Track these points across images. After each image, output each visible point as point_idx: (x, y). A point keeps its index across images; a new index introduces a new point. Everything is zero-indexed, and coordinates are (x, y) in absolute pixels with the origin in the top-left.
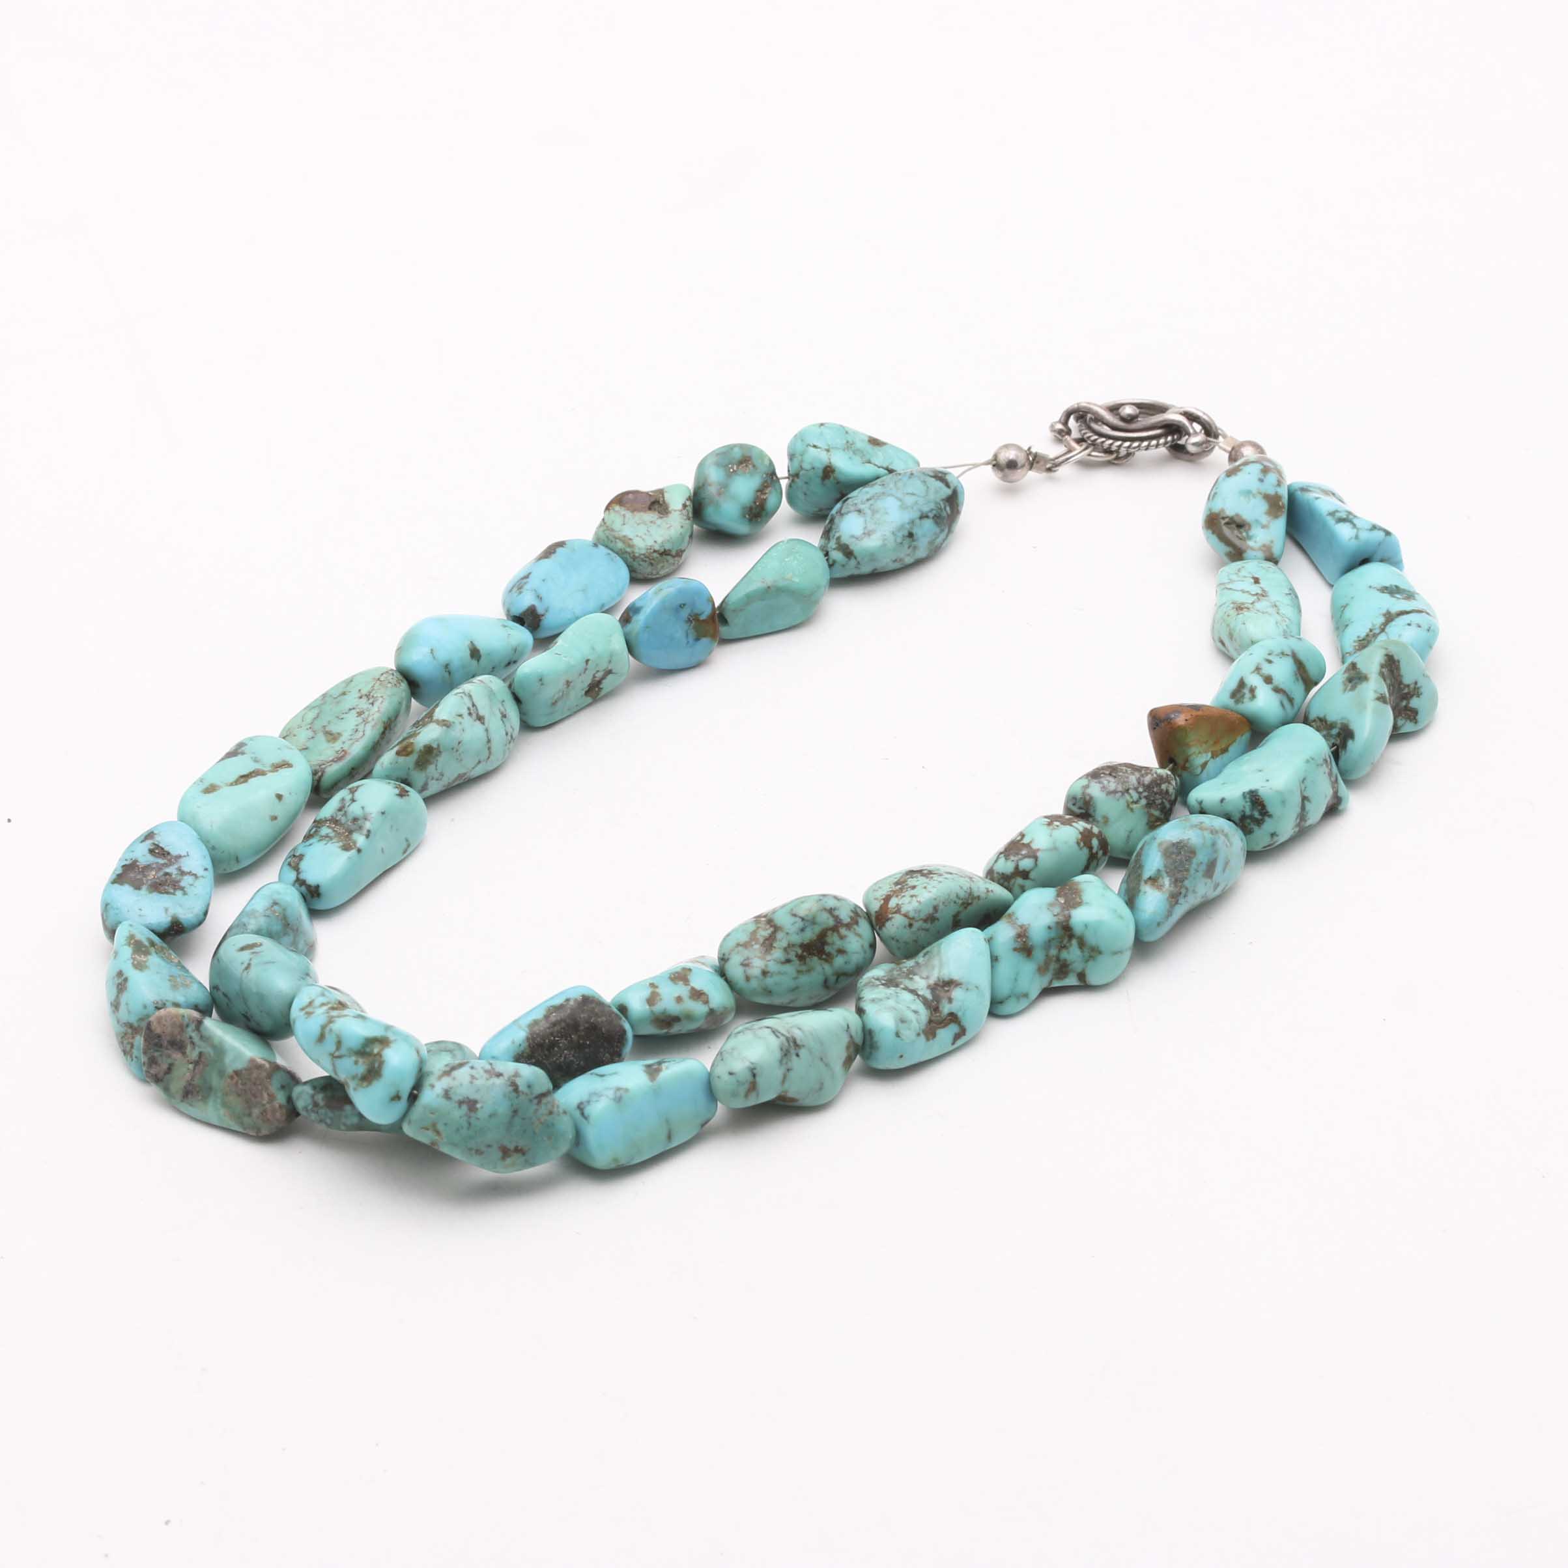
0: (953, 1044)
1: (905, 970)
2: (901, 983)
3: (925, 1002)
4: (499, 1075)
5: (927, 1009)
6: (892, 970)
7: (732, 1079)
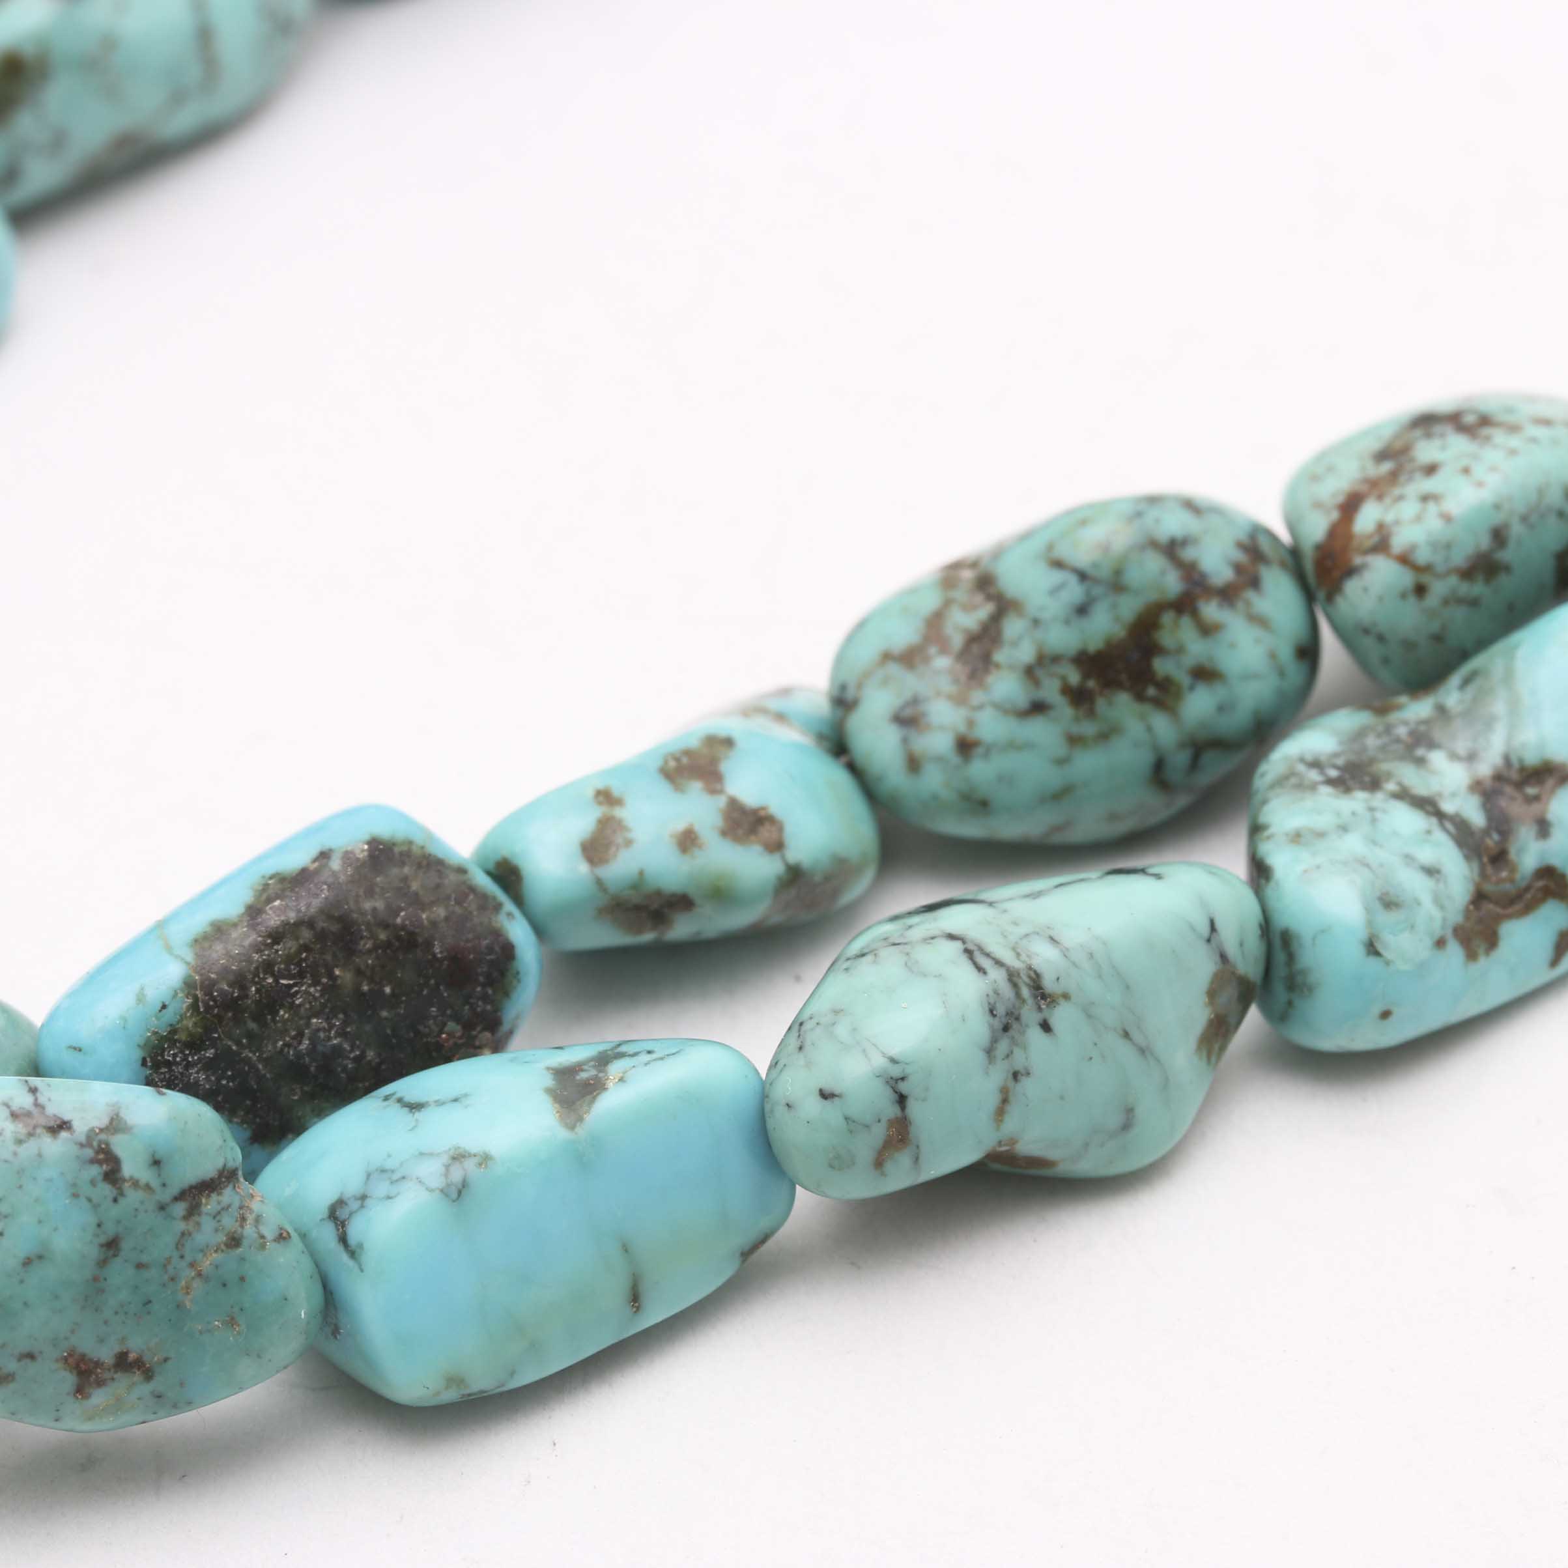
0: (1555, 962)
1: (1402, 731)
2: (1389, 776)
3: (1462, 833)
4: (60, 1126)
5: (1467, 858)
6: (1360, 734)
7: (832, 1113)
